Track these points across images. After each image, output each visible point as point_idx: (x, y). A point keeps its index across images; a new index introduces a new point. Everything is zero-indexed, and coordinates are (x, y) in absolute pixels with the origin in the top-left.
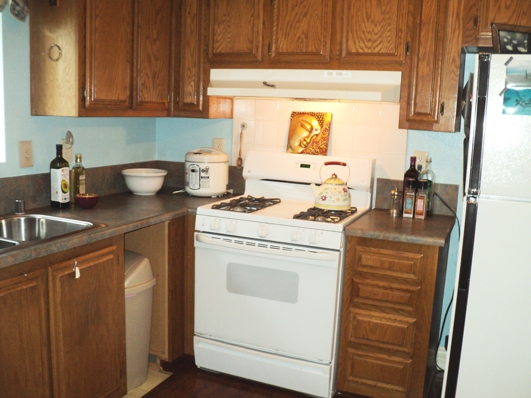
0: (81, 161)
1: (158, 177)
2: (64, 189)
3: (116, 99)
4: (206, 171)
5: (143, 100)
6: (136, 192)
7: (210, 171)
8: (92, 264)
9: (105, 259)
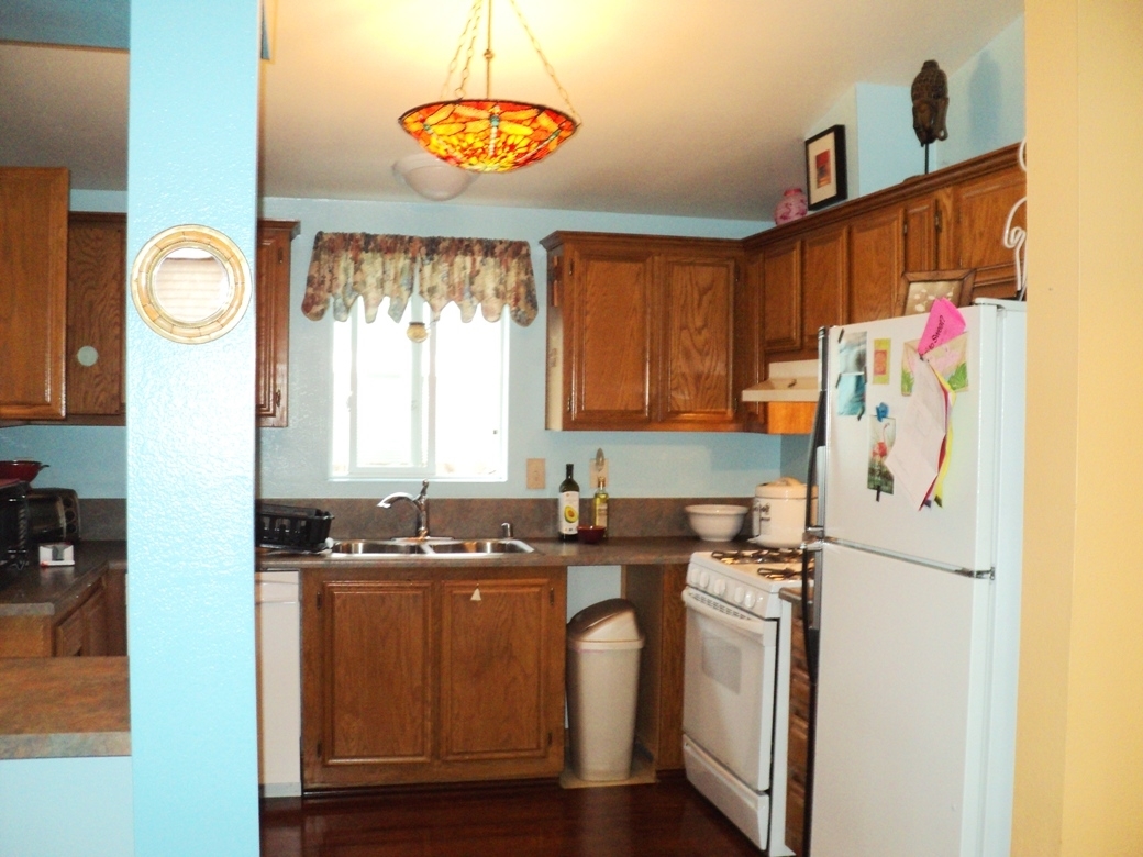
0: (604, 485)
1: (728, 515)
2: (569, 518)
3: (623, 408)
4: (766, 509)
5: (676, 409)
6: (708, 537)
7: (771, 510)
8: (503, 591)
9: (525, 590)
